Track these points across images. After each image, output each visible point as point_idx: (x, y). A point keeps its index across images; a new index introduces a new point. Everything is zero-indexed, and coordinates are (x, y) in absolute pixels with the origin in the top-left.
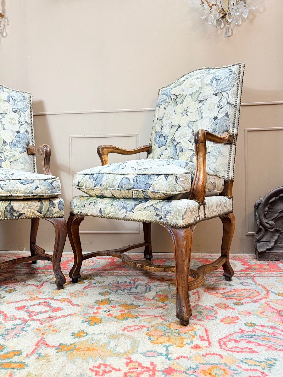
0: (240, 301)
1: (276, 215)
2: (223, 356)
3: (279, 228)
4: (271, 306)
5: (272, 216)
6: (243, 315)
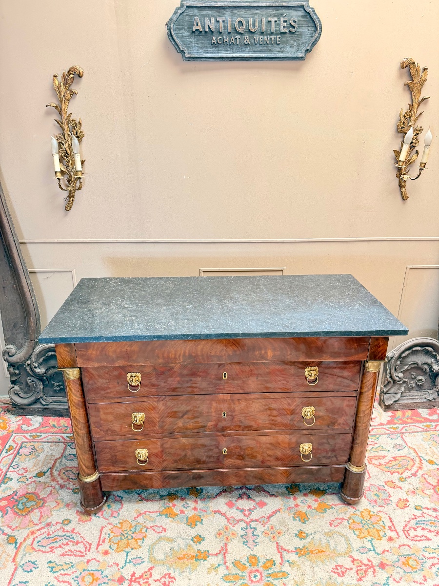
0: (402, 476)
2: (411, 547)
4: (427, 480)
6: (410, 496)
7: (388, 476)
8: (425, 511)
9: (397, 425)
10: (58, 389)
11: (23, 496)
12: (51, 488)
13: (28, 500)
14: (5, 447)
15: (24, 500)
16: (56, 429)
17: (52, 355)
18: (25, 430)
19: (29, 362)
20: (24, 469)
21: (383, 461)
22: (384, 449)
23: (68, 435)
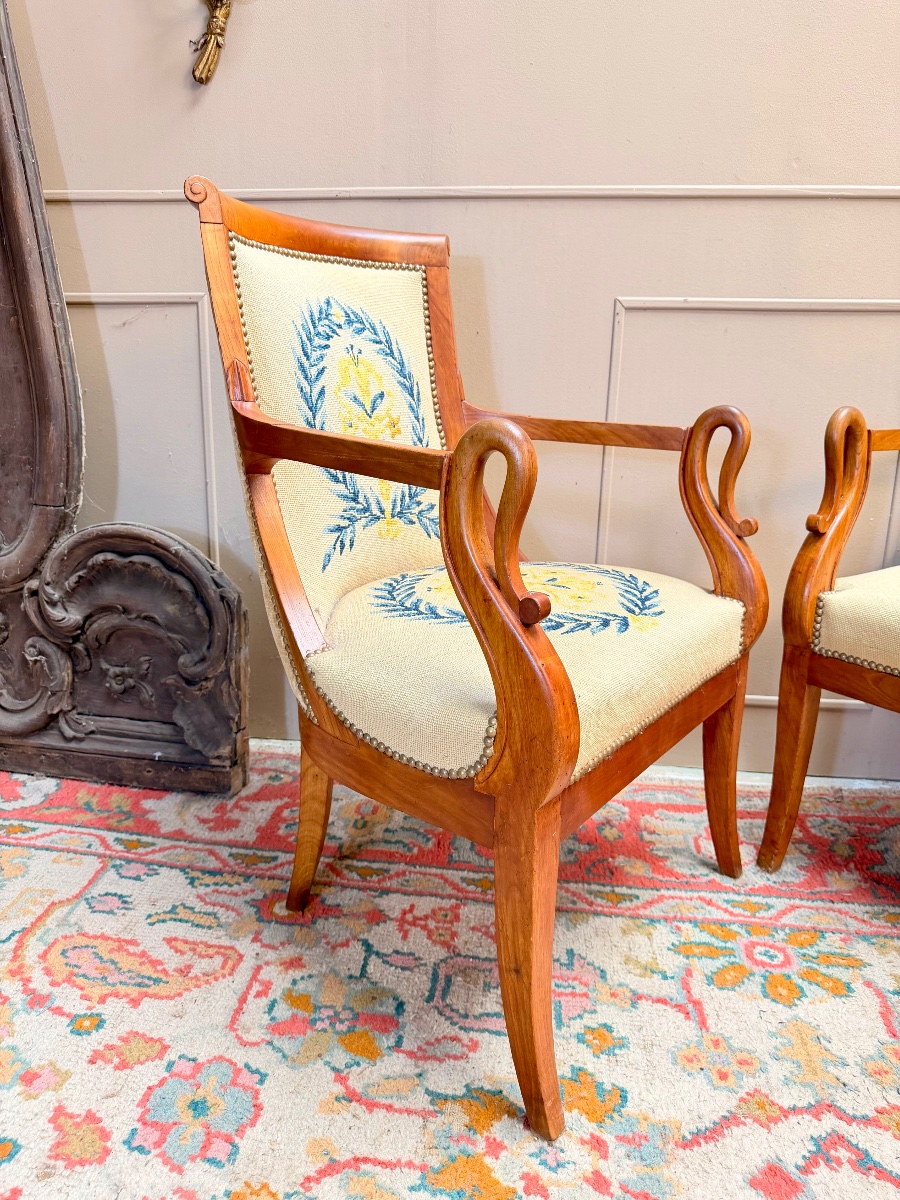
10: (116, 687)
17: (106, 564)
19: (34, 584)
23: (123, 836)
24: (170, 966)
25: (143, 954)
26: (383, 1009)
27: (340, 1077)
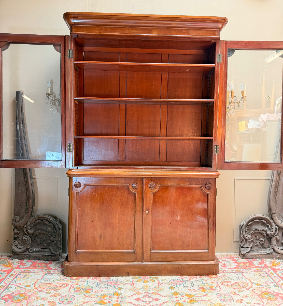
0: (241, 290)
1: (252, 232)
3: (253, 239)
4: (255, 292)
5: (250, 232)
6: (244, 298)
7: (232, 290)
8: (252, 304)
9: (240, 269)
11: (18, 294)
12: (34, 291)
13: (20, 296)
14: (9, 274)
15: (18, 296)
16: (39, 268)
18: (21, 268)
20: (19, 284)
21: (229, 284)
22: (231, 279)
23: (46, 270)
24: (59, 286)
25: (54, 285)
26: (90, 288)
27: (85, 295)
